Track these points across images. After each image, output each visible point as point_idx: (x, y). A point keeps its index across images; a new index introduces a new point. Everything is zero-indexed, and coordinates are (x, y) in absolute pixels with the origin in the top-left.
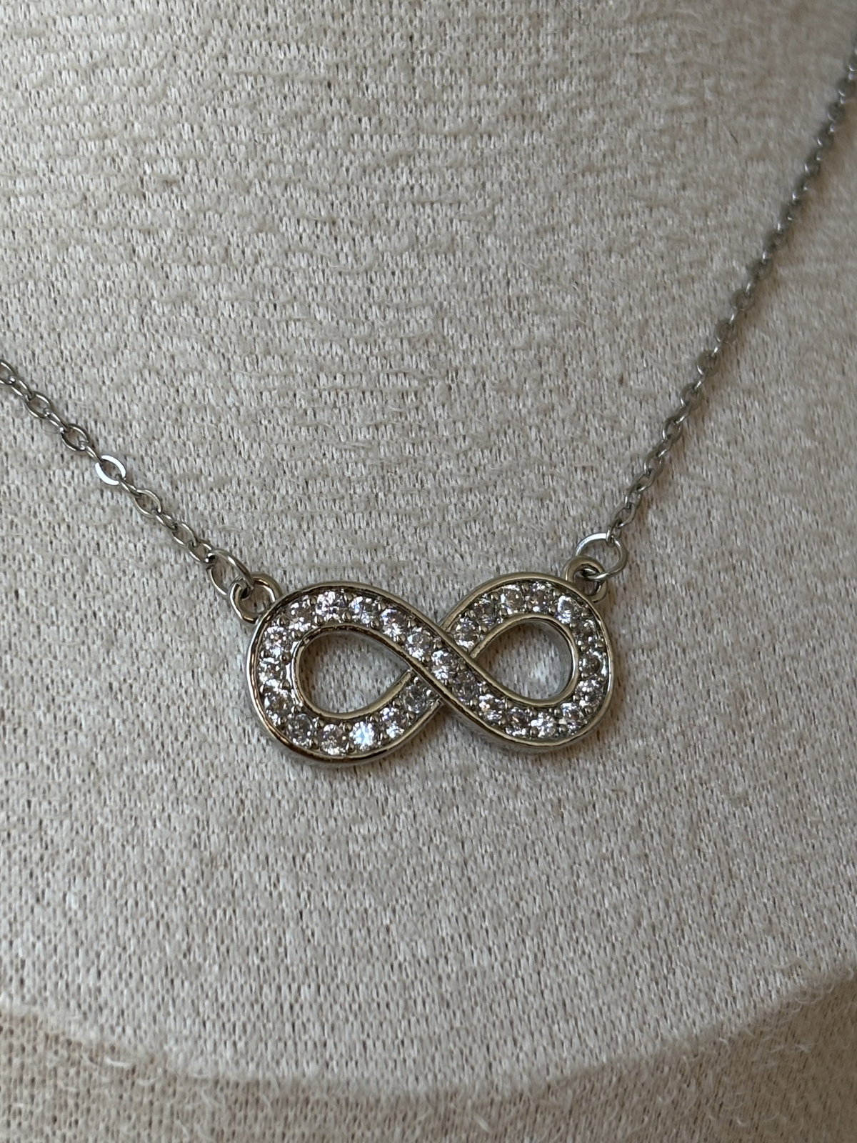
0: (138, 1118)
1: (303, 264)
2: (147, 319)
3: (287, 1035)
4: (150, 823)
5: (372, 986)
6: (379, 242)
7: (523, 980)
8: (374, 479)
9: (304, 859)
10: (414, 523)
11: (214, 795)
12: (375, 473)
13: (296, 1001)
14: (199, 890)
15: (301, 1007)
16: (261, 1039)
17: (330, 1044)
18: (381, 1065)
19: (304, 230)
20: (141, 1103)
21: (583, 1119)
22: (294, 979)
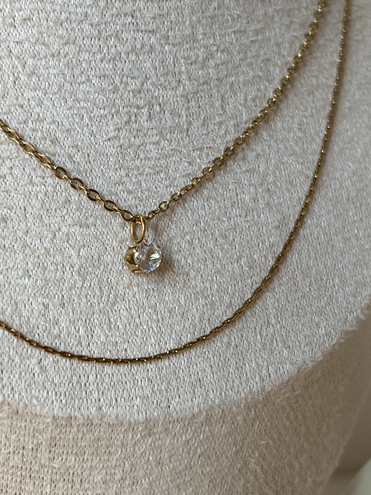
0: (20, 433)
1: (86, 58)
2: (17, 82)
3: (83, 397)
4: (23, 306)
5: (119, 374)
6: (119, 48)
7: (183, 370)
8: (118, 154)
9: (90, 321)
10: (136, 173)
11: (51, 293)
12: (118, 151)
13: (87, 382)
14: (45, 334)
15: (89, 384)
16: (72, 398)
17: (102, 399)
18: (124, 407)
19: (86, 43)
20: (21, 426)
21: (207, 427)
22: (86, 372)
